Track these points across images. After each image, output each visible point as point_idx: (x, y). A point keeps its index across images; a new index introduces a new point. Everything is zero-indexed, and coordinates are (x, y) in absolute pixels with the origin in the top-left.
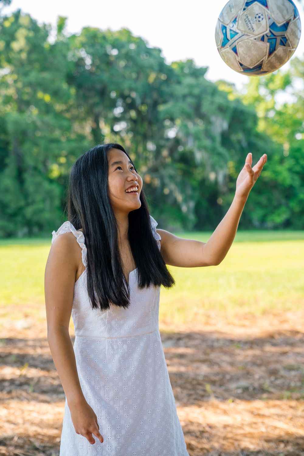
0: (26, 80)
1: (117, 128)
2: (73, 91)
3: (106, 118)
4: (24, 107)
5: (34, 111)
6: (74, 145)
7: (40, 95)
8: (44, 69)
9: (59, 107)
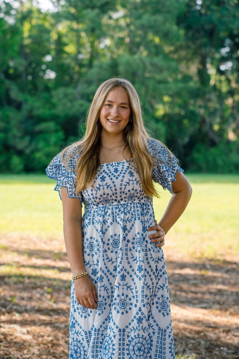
0: (138, 22)
1: (223, 68)
2: (182, 32)
3: (213, 59)
4: (135, 49)
5: (144, 53)
6: (181, 85)
7: (150, 36)
8: (156, 12)
9: (167, 49)
